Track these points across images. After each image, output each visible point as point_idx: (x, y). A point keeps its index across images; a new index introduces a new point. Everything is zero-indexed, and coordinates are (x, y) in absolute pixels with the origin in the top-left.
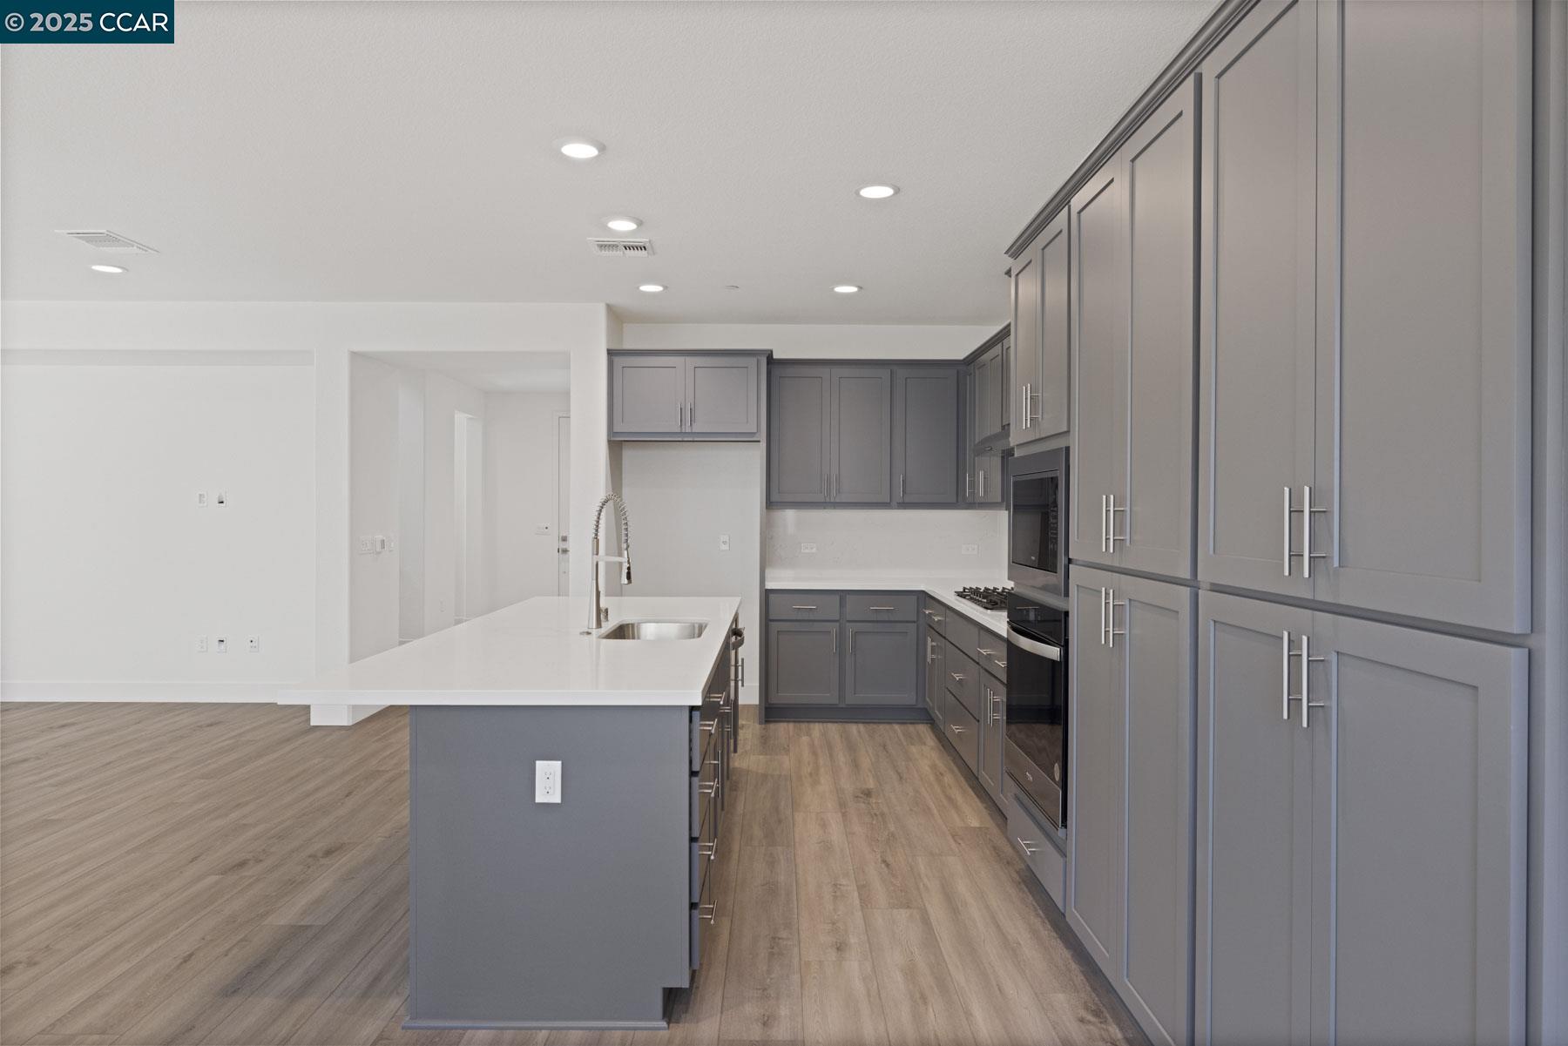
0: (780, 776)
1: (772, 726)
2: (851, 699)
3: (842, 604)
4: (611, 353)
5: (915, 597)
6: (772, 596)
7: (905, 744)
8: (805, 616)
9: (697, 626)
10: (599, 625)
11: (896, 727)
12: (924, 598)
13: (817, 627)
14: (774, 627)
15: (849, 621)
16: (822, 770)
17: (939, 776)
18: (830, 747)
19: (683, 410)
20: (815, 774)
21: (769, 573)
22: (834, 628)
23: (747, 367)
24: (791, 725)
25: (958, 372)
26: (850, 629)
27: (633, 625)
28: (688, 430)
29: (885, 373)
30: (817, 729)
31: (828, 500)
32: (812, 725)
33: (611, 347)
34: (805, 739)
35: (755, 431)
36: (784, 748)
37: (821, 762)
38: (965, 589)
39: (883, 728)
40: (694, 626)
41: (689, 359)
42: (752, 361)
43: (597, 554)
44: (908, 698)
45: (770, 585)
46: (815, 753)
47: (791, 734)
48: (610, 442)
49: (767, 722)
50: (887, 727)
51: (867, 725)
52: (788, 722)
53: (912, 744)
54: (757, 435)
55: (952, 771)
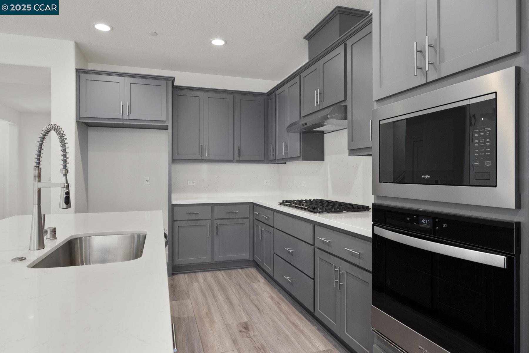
0: (188, 317)
1: (176, 277)
2: (217, 259)
3: (212, 210)
4: (79, 72)
5: (248, 206)
6: (175, 208)
7: (249, 282)
8: (193, 218)
9: (136, 236)
10: (41, 244)
11: (240, 270)
12: (254, 206)
13: (200, 223)
14: (177, 224)
15: (216, 219)
16: (213, 309)
17: (278, 304)
18: (211, 289)
19: (124, 107)
20: (209, 314)
21: (173, 196)
22: (209, 223)
23: (161, 86)
24: (186, 275)
25: (264, 99)
26: (217, 223)
27: (81, 239)
28: (127, 118)
29: (230, 97)
30: (200, 276)
31: (203, 159)
32: (197, 274)
33: (79, 67)
34: (196, 284)
35: (166, 120)
36: (186, 293)
37: (210, 302)
38: (283, 201)
39: (233, 272)
40: (134, 237)
41: (127, 79)
42: (164, 83)
43: (39, 181)
44: (245, 255)
45: (174, 202)
46: (204, 295)
47: (188, 283)
48: (78, 122)
49: (173, 274)
50: (235, 271)
51: (225, 271)
52: (184, 273)
53: (253, 282)
54: (166, 122)
55: (283, 301)
